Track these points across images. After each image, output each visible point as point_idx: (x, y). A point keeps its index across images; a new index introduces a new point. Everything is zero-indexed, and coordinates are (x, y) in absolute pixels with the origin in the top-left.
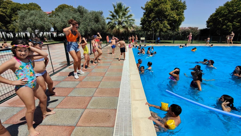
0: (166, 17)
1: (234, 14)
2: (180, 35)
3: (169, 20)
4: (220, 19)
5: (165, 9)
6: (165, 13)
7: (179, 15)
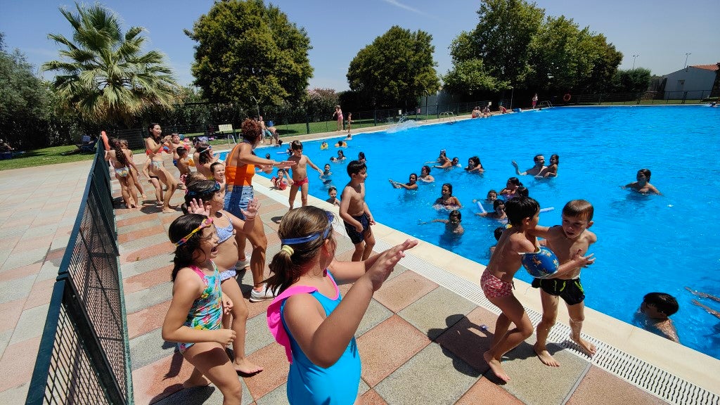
0: (270, 64)
1: (394, 64)
2: (301, 111)
3: (279, 74)
4: (376, 74)
5: (264, 45)
6: (266, 54)
7: (301, 62)
